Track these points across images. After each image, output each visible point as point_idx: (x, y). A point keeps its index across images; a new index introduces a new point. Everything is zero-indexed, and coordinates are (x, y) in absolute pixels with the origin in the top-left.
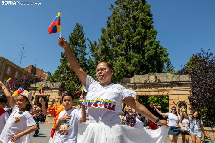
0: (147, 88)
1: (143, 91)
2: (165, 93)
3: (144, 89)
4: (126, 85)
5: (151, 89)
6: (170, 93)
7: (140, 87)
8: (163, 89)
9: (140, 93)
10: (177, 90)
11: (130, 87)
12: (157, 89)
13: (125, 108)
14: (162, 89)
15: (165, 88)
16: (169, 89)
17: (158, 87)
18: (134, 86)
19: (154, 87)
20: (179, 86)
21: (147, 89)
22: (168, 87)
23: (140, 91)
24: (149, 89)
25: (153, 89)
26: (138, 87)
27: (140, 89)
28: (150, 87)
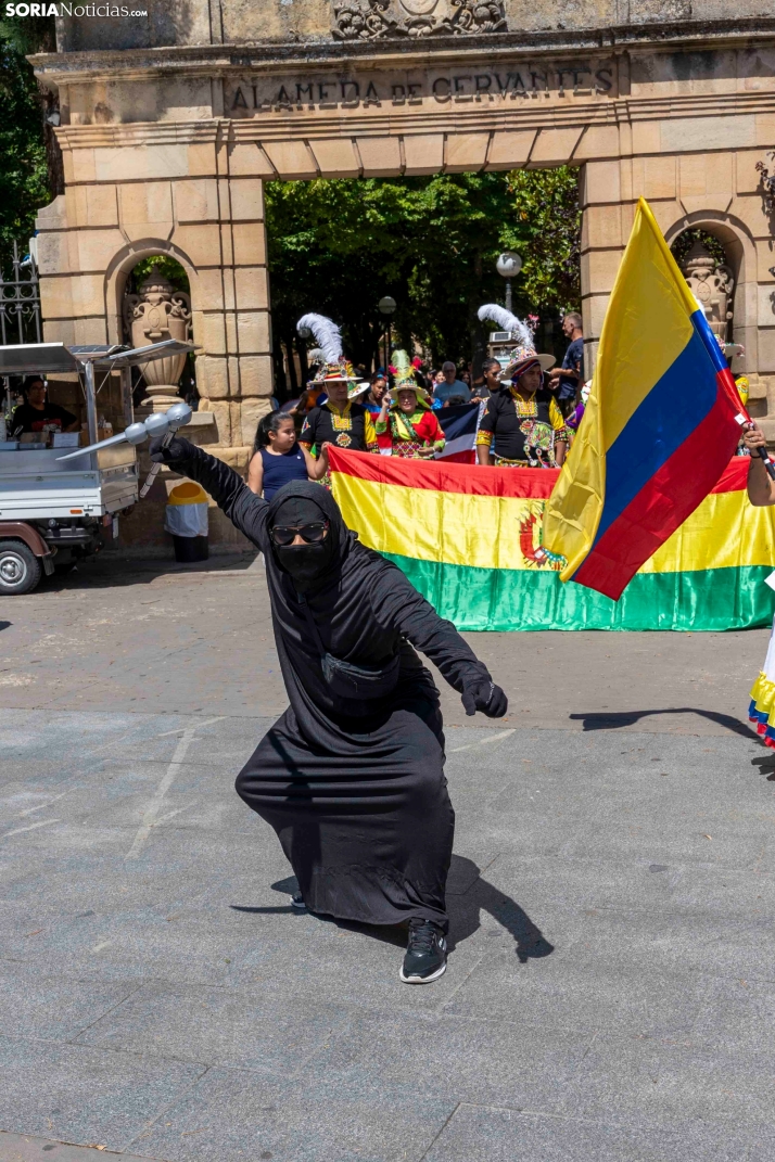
0: (372, 95)
1: (331, 130)
2: (555, 147)
3: (341, 112)
4: (132, 75)
5: (407, 109)
6: (595, 142)
7: (291, 88)
8: (530, 103)
9: (291, 158)
10: (664, 110)
11: (184, 91)
12: (471, 106)
13: (138, 329)
14: (519, 103)
15: (553, 99)
16: (595, 108)
17: (486, 89)
18: (224, 80)
19: (440, 88)
20: (682, 76)
21: (373, 110)
22: (577, 82)
23: (300, 132)
24: (387, 107)
25: (430, 104)
26: (268, 91)
27: (296, 116)
28: (406, 87)
